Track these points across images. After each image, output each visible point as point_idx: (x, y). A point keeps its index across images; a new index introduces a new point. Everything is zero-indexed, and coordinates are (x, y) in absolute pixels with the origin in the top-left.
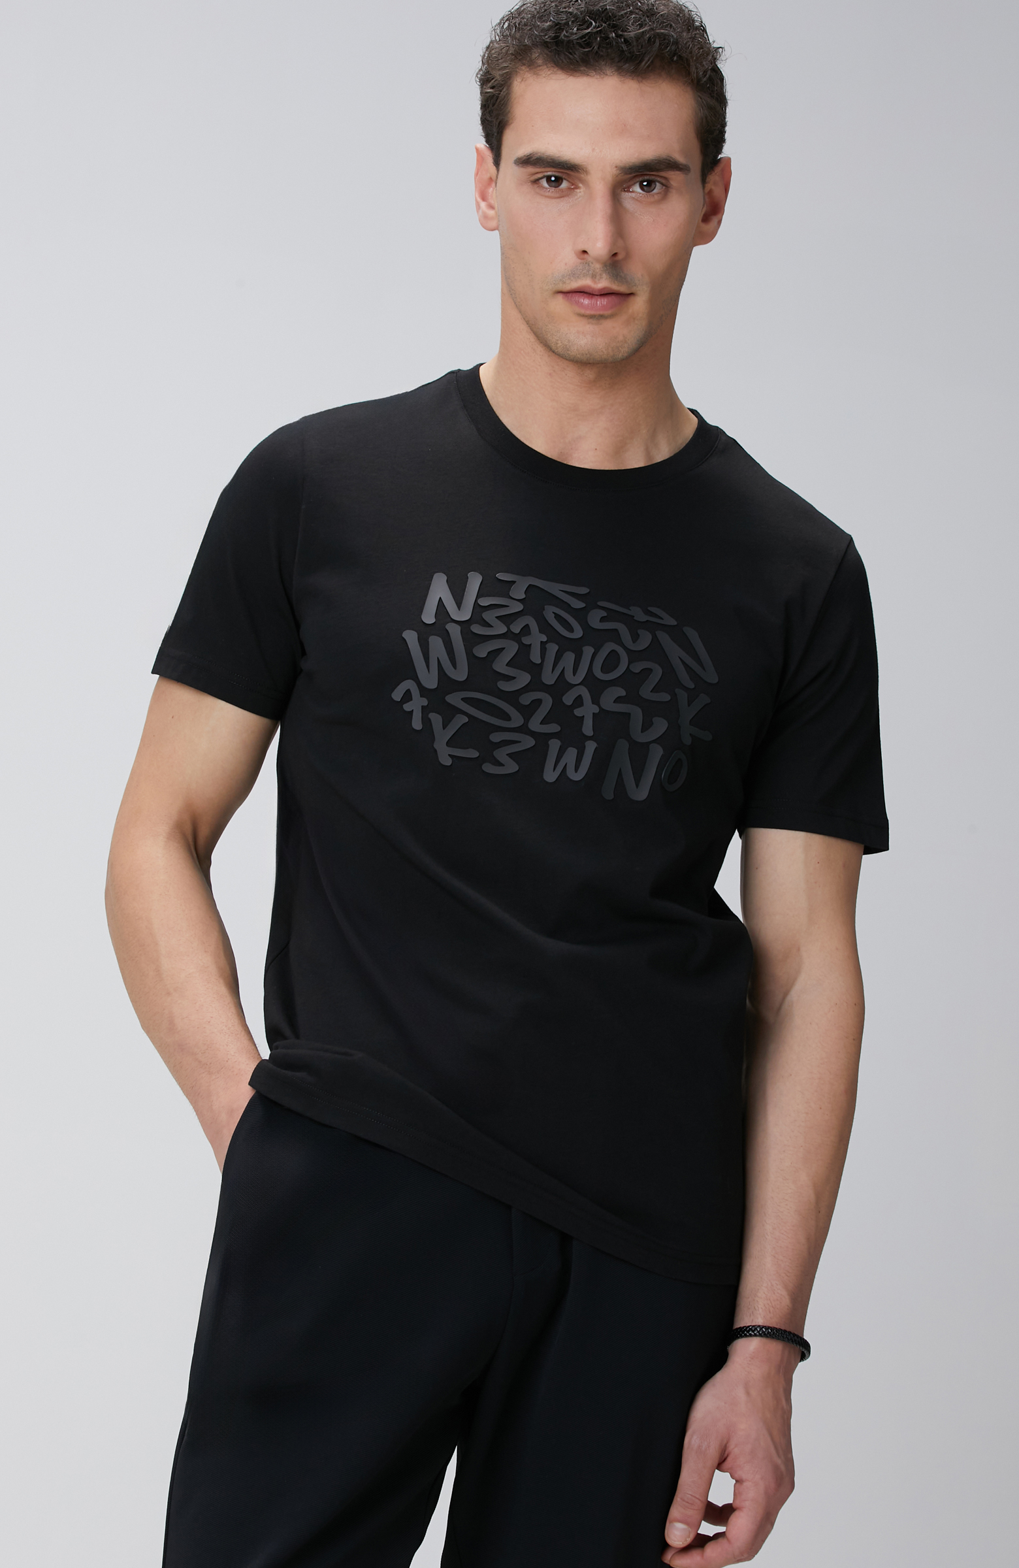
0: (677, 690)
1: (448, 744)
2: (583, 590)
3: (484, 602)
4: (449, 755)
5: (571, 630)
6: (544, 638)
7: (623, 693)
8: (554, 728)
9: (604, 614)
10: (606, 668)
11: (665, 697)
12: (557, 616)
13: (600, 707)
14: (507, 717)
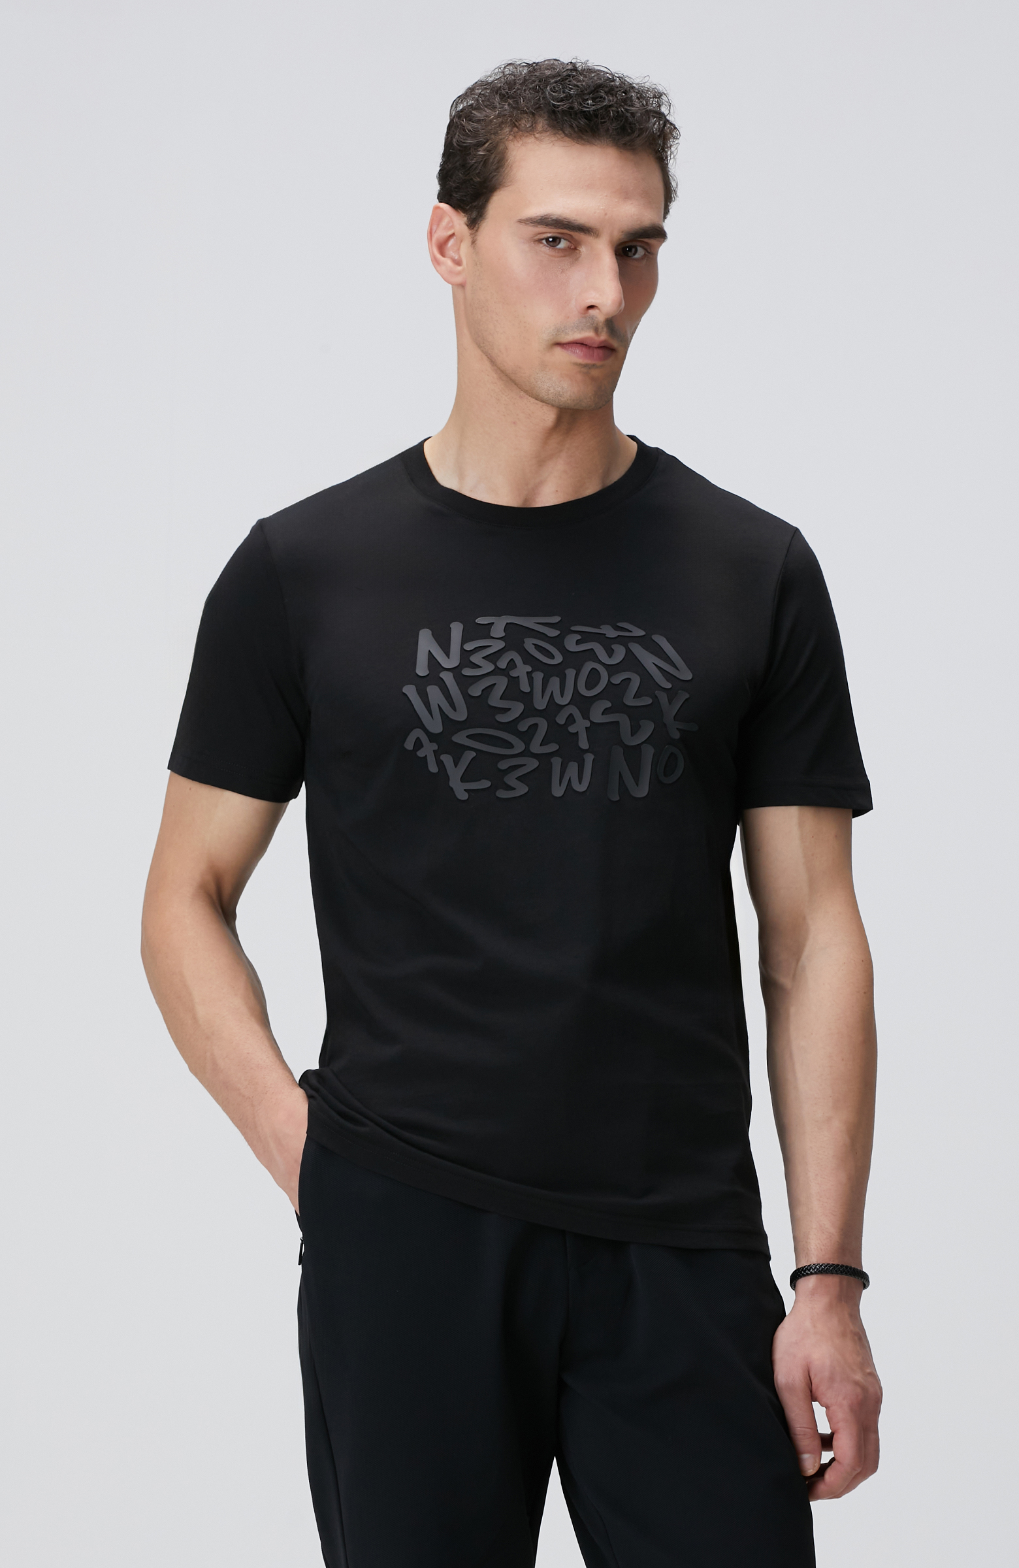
0: (657, 693)
1: (463, 779)
2: (556, 619)
3: (469, 647)
4: (465, 790)
6: (529, 669)
7: (609, 705)
8: (553, 747)
9: (579, 637)
10: (589, 685)
11: (648, 701)
12: (537, 647)
13: (591, 722)
14: (510, 746)
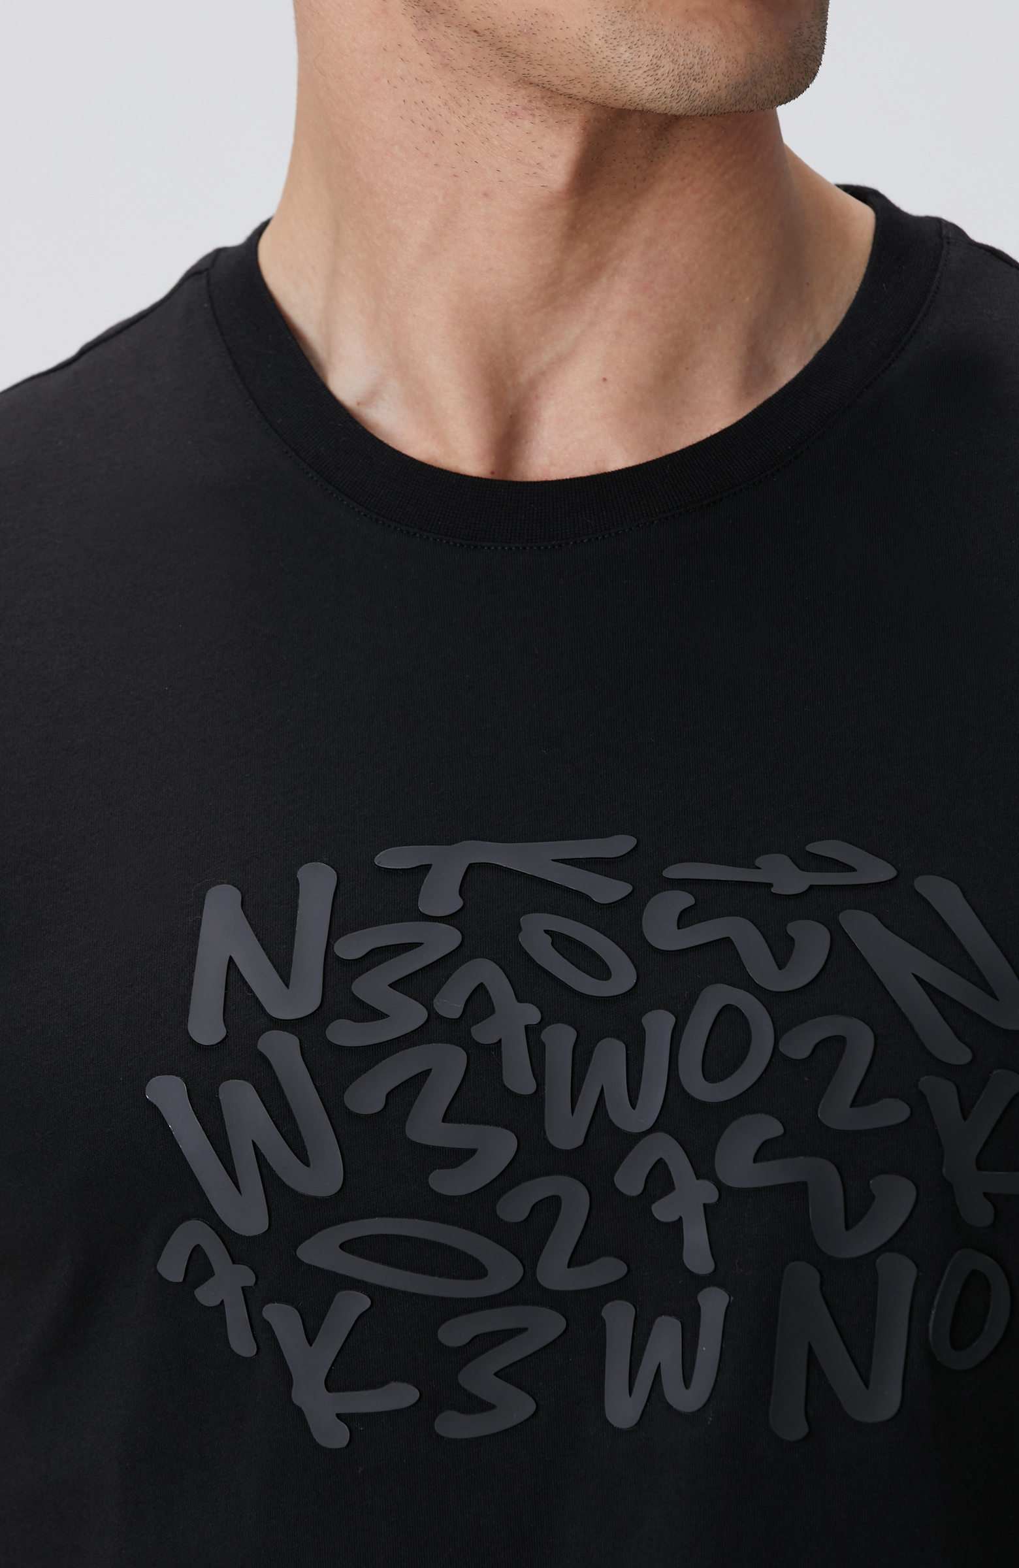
0: (926, 1083)
1: (333, 1383)
2: (620, 845)
3: (352, 947)
4: (338, 1416)
5: (601, 970)
6: (532, 1014)
7: (773, 1128)
8: (608, 1270)
9: (685, 900)
10: (714, 1069)
11: (894, 1112)
12: (560, 942)
13: (719, 1185)
14: (475, 1269)
